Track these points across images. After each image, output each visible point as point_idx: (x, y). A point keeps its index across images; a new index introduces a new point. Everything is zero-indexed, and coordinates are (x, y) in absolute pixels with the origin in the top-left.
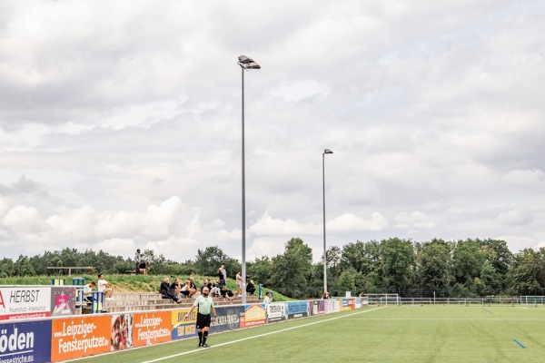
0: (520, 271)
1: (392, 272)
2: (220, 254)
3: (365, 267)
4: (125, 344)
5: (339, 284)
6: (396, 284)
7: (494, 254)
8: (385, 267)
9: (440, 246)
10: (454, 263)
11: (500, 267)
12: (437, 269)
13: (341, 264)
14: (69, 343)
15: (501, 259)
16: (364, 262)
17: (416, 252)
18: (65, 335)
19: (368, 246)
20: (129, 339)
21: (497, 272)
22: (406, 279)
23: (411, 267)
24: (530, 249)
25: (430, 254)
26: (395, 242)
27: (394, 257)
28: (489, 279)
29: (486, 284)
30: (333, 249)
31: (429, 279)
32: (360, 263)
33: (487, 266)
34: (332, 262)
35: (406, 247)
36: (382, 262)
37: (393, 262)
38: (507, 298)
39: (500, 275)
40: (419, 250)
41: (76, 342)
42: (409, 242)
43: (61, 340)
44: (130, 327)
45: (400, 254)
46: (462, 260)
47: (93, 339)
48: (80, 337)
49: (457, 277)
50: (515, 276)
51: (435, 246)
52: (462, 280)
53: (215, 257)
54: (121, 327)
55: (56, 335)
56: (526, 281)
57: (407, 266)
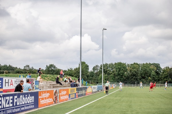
0: (165, 75)
1: (119, 75)
2: (55, 67)
3: (108, 73)
4: (57, 101)
5: (99, 79)
6: (120, 79)
7: (155, 69)
8: (116, 73)
9: (137, 65)
10: (141, 72)
11: (157, 73)
12: (135, 74)
13: (99, 72)
14: (43, 100)
15: (158, 70)
16: (108, 71)
17: (127, 68)
18: (42, 97)
19: (110, 65)
20: (58, 99)
21: (157, 75)
22: (124, 77)
23: (126, 73)
24: (168, 67)
25: (133, 68)
26: (120, 64)
27: (120, 69)
28: (153, 78)
29: (153, 79)
30: (97, 66)
31: (132, 77)
32: (106, 71)
33: (153, 73)
34: (96, 71)
35: (124, 65)
36: (115, 71)
37: (119, 71)
38: (159, 84)
39: (157, 76)
40: (128, 67)
41: (44, 100)
42: (125, 64)
43: (41, 99)
44: (58, 95)
45: (122, 68)
46: (144, 71)
47: (49, 99)
48: (46, 98)
49: (142, 77)
50: (162, 76)
51: (135, 65)
52: (144, 78)
53: (53, 68)
54: (56, 95)
55: (40, 97)
56: (166, 78)
57: (124, 73)
